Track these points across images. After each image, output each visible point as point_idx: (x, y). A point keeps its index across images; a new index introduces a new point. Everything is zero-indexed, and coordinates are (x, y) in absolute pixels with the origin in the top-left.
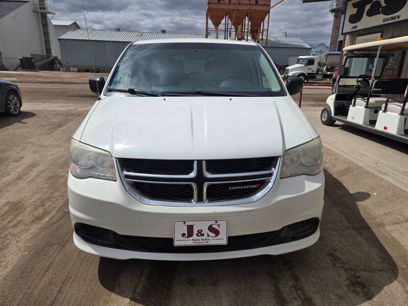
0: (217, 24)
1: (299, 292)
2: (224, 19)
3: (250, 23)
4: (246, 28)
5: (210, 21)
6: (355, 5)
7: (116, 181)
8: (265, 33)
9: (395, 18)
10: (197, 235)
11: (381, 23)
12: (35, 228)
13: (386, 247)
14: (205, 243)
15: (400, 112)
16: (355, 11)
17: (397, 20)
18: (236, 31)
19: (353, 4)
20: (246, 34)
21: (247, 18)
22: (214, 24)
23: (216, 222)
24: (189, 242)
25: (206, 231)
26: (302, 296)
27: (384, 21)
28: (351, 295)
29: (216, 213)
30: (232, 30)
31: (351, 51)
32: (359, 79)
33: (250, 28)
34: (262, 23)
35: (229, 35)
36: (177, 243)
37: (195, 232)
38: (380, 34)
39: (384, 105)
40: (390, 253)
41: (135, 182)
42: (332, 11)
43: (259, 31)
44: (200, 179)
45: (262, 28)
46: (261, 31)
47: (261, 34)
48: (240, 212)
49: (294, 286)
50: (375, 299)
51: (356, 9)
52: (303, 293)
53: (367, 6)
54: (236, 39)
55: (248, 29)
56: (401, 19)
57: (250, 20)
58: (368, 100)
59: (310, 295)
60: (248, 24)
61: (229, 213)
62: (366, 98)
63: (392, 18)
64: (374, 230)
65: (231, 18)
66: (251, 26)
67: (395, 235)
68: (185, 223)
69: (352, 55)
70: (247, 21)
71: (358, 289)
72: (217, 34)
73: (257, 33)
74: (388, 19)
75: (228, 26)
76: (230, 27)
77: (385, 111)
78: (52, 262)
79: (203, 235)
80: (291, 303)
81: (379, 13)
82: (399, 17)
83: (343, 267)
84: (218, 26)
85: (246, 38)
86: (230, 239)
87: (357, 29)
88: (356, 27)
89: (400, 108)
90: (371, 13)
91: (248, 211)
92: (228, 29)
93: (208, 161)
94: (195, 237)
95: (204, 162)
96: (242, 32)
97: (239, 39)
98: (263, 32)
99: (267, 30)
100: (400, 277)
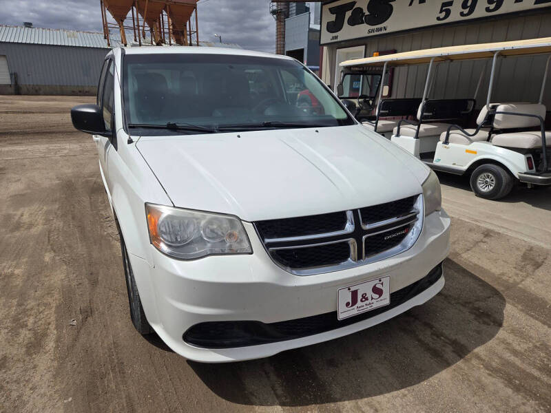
0: (120, 18)
1: (442, 338)
2: (131, 11)
3: (170, 20)
4: (166, 26)
5: (108, 14)
6: (332, 11)
7: (252, 253)
8: (194, 36)
9: (381, 29)
10: (362, 301)
11: (366, 34)
12: (45, 361)
13: (476, 274)
14: (369, 308)
15: (415, 135)
16: (333, 18)
17: (383, 32)
18: (151, 31)
19: (330, 9)
20: (167, 36)
21: (164, 13)
22: (115, 17)
23: (380, 281)
24: (354, 311)
25: (370, 294)
26: (447, 341)
27: (369, 32)
28: (484, 327)
29: (380, 270)
30: (146, 29)
31: (349, 67)
32: (360, 100)
33: (171, 27)
34: (188, 23)
35: (141, 36)
36: (341, 317)
37: (360, 297)
38: (364, 47)
39: (395, 129)
40: (483, 279)
41: (277, 251)
42: (273, 12)
43: (185, 32)
44: (358, 233)
45: (188, 29)
46: (188, 33)
47: (188, 37)
48: (401, 263)
49: (432, 334)
50: (505, 324)
51: (335, 15)
52: (446, 338)
53: (347, 13)
54: (154, 43)
55: (169, 29)
56: (387, 31)
57: (170, 15)
58: (376, 123)
59: (454, 338)
60: (169, 22)
61: (392, 267)
62: (374, 122)
63: (378, 30)
64: (455, 260)
65: (140, 11)
66: (173, 24)
67: (475, 261)
68: (349, 289)
69: (349, 72)
70: (166, 18)
71: (486, 320)
72: (124, 33)
73: (183, 35)
74: (373, 31)
75: (138, 22)
76: (141, 23)
77: (398, 135)
78: (129, 397)
79: (367, 299)
80: (444, 351)
81: (362, 23)
82: (385, 29)
83: (458, 303)
84: (122, 21)
85: (167, 41)
86: (393, 296)
87: (339, 39)
88: (336, 37)
89: (415, 132)
90: (353, 22)
91: (407, 261)
92: (138, 26)
93: (363, 210)
94: (359, 303)
95: (359, 211)
96: (160, 32)
97: (158, 44)
98: (190, 34)
99: (197, 32)
100: (507, 299)
